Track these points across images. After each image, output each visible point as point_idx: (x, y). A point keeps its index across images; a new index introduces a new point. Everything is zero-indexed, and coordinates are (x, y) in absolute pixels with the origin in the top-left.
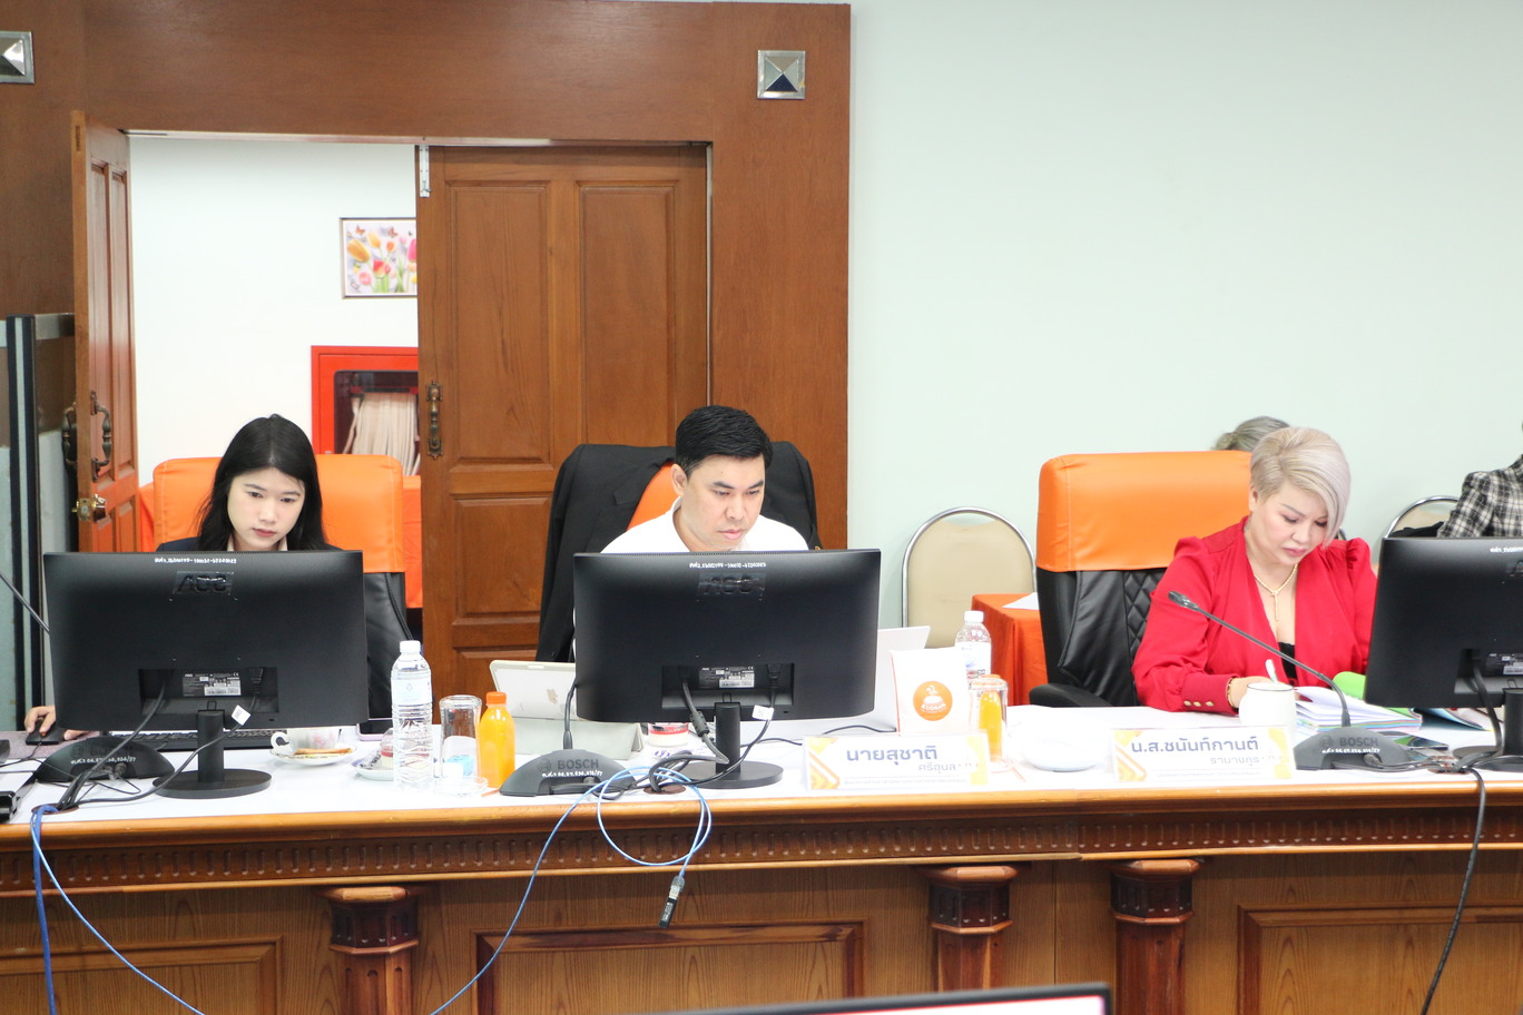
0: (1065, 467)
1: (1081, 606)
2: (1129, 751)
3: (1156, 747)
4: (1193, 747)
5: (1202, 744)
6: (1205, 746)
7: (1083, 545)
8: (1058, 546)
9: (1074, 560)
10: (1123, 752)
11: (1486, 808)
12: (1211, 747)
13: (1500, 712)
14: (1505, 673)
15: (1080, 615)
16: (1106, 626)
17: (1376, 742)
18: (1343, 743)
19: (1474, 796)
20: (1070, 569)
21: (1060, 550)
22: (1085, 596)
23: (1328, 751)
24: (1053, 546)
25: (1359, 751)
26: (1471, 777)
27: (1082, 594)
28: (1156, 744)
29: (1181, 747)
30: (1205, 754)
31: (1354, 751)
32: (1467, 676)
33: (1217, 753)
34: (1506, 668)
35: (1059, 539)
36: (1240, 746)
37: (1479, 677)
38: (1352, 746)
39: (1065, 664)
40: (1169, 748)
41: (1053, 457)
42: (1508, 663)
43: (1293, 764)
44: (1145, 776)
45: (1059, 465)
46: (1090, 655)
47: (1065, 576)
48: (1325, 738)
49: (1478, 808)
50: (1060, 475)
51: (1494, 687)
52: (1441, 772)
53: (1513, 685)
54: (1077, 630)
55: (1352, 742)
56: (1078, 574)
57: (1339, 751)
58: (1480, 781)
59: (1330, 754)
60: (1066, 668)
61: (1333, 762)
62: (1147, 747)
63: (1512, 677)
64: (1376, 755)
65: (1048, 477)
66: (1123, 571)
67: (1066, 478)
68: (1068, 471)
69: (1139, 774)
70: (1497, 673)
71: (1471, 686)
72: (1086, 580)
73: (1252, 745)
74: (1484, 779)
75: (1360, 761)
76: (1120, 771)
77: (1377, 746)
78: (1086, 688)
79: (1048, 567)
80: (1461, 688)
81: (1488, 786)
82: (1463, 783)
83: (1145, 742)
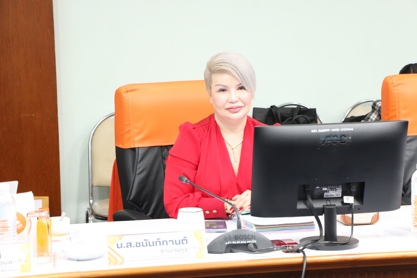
0: (128, 91)
1: (138, 166)
2: (115, 247)
3: (131, 245)
4: (151, 244)
5: (156, 242)
6: (158, 243)
7: (138, 133)
8: (125, 134)
9: (134, 142)
10: (111, 248)
11: (306, 271)
12: (162, 243)
13: (322, 218)
14: (325, 197)
15: (138, 172)
16: (152, 177)
17: (254, 237)
18: (236, 238)
19: (300, 265)
20: (132, 147)
21: (127, 136)
22: (141, 160)
23: (229, 243)
24: (123, 134)
25: (245, 242)
26: (301, 255)
27: (139, 160)
28: (131, 243)
29: (145, 244)
30: (158, 247)
31: (242, 242)
32: (304, 199)
33: (165, 247)
34: (325, 194)
35: (126, 131)
36: (178, 242)
37: (310, 200)
38: (241, 239)
39: (131, 199)
40: (138, 245)
41: (121, 86)
42: (326, 191)
43: (206, 251)
44: (123, 261)
45: (124, 90)
46: (144, 193)
47: (130, 151)
48: (227, 236)
49: (302, 271)
50: (125, 95)
51: (318, 205)
52: (287, 252)
53: (329, 203)
54: (136, 180)
55: (241, 237)
56: (137, 150)
57: (234, 242)
58: (304, 257)
59: (229, 245)
60: (131, 201)
61: (231, 248)
62: (125, 245)
63: (329, 199)
64: (254, 244)
65: (118, 96)
66: (161, 147)
67: (128, 97)
68: (129, 93)
69: (120, 260)
70: (321, 197)
71: (306, 204)
72: (141, 152)
73: (185, 242)
74: (307, 255)
75: (245, 248)
76: (109, 259)
77: (255, 239)
78: (142, 212)
79: (121, 146)
80: (301, 206)
81: (308, 260)
82: (295, 258)
83: (124, 242)
